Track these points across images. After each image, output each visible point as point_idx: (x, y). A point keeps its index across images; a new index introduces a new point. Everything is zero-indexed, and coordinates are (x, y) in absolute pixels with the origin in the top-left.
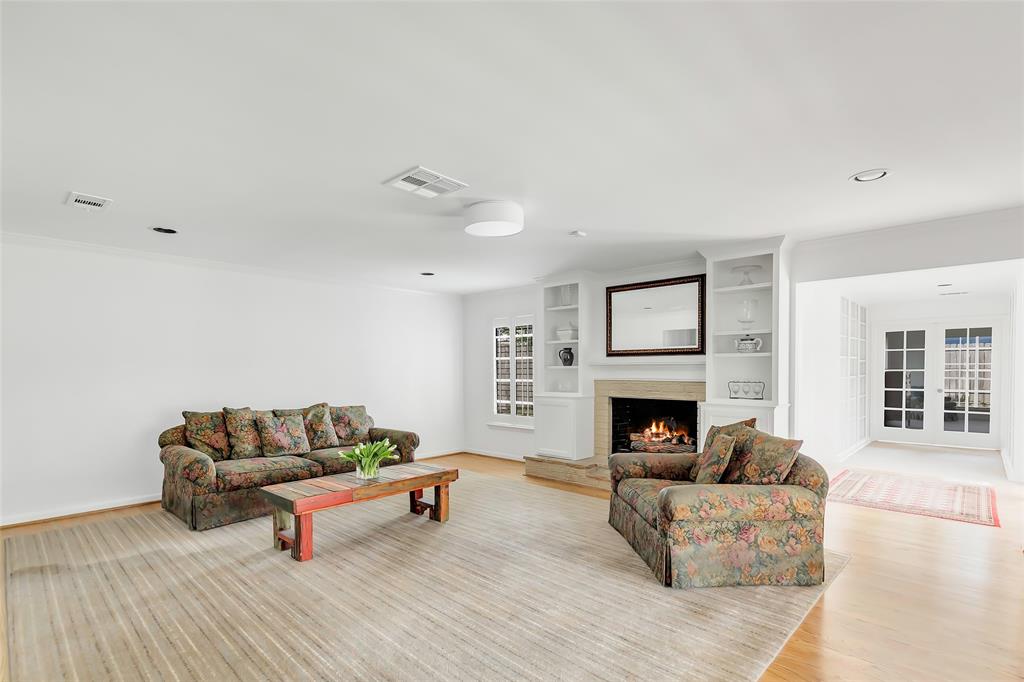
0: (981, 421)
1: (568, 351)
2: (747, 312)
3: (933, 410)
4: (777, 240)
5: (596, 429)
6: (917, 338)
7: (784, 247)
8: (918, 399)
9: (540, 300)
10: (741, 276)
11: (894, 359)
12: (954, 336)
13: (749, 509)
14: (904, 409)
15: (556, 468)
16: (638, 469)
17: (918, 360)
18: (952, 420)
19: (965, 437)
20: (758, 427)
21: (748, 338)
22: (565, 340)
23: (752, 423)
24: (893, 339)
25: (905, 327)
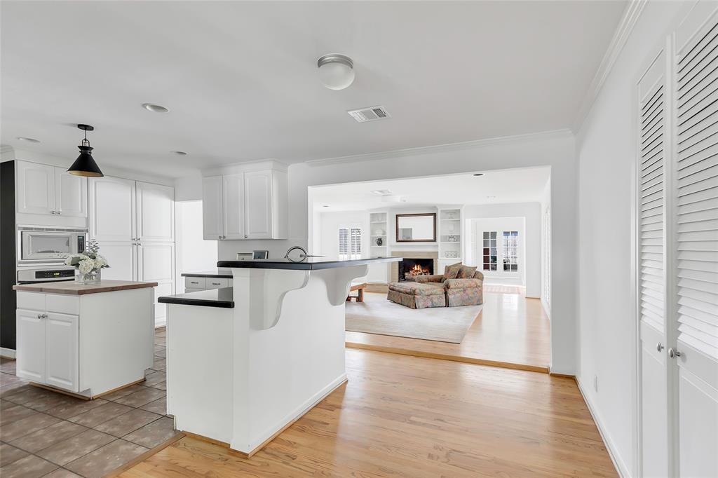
0: (515, 267)
1: (380, 240)
2: (452, 228)
3: (500, 264)
4: (462, 205)
5: (393, 271)
6: (494, 234)
7: (463, 207)
8: (495, 259)
9: (368, 218)
10: (449, 215)
11: (485, 243)
12: (506, 234)
13: (467, 284)
14: (490, 263)
15: (380, 287)
16: (426, 280)
17: (494, 243)
18: (506, 268)
19: (510, 273)
20: (463, 264)
21: (452, 237)
22: (379, 235)
23: (461, 263)
24: (486, 235)
25: (490, 230)
